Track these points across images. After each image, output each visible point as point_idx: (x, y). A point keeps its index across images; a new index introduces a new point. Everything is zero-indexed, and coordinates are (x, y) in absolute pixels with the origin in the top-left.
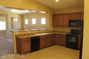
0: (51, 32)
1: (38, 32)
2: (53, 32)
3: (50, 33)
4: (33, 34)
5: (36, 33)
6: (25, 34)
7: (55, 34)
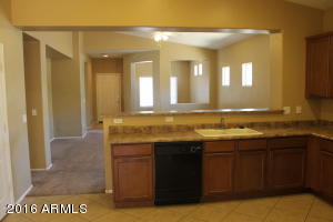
0: (296, 124)
1: (217, 120)
2: (310, 124)
3: (272, 133)
4: (190, 129)
5: (203, 127)
6: (150, 128)
7: (305, 136)
